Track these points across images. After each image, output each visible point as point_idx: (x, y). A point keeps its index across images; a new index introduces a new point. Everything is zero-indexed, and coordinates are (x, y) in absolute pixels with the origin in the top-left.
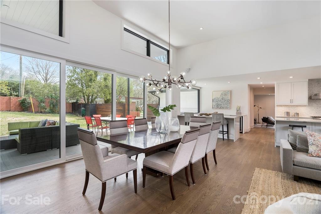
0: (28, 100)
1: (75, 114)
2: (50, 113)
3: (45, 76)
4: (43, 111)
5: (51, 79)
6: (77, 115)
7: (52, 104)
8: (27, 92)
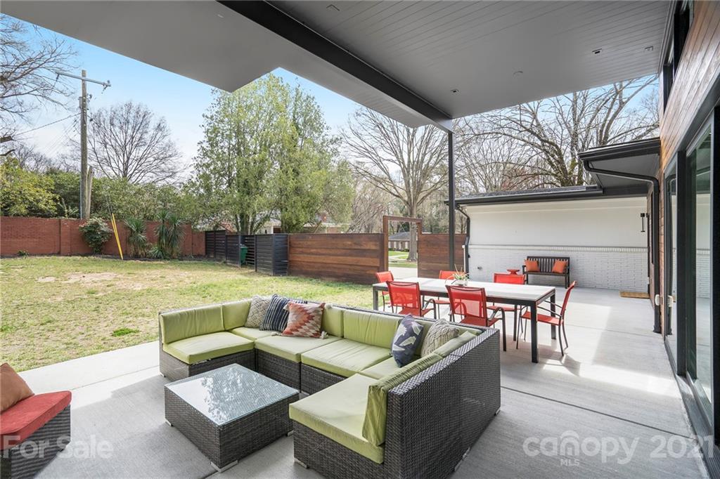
0: (104, 227)
1: (219, 261)
2: (158, 258)
3: (122, 169)
4: (142, 254)
5: (138, 175)
6: (225, 262)
7: (166, 235)
8: (96, 207)
